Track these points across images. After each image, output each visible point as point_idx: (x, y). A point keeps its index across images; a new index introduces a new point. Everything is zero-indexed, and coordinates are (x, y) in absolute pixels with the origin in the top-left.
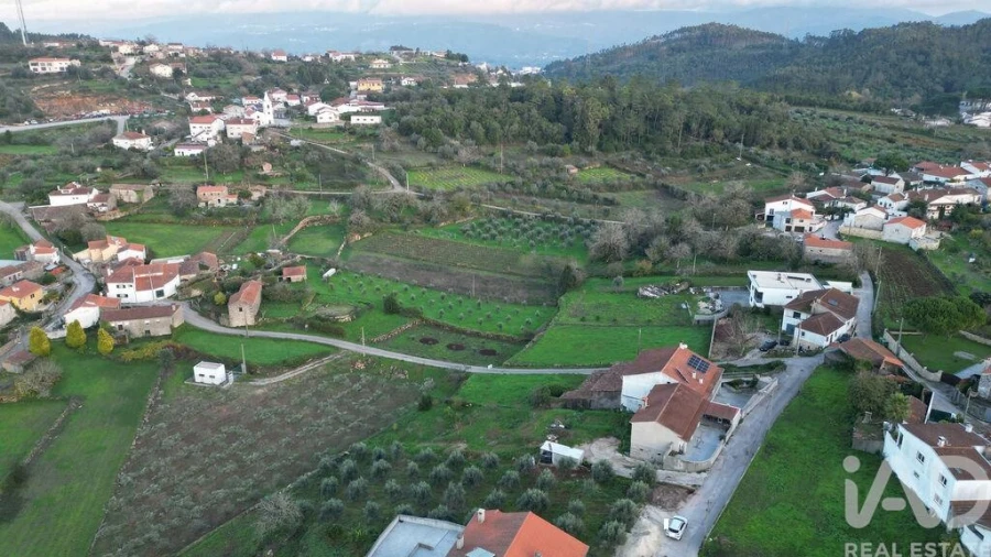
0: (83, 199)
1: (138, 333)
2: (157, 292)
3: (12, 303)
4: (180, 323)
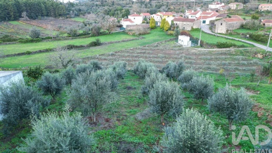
1: (181, 28)
2: (203, 21)
3: (161, 16)
4: (197, 28)
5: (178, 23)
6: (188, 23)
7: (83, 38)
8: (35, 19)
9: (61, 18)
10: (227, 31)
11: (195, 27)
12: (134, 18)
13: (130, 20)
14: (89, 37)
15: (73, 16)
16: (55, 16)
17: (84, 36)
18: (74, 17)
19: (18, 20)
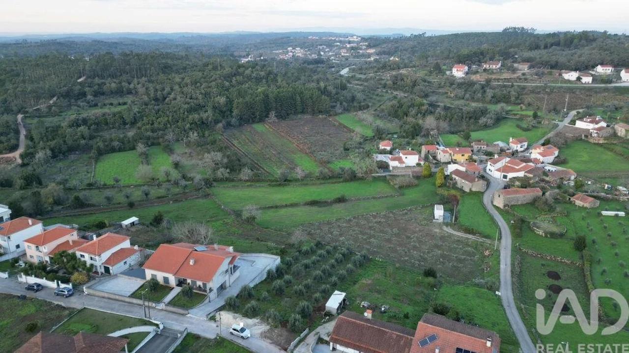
0: (590, 126)
1: (459, 186)
2: (504, 175)
3: (451, 154)
4: (478, 190)
5: (457, 178)
6: (467, 183)
7: (333, 183)
8: (284, 119)
9: (320, 116)
10: (505, 206)
11: (474, 189)
12: (406, 158)
13: (400, 160)
14: (340, 182)
15: (340, 111)
16: (313, 113)
17: (334, 180)
18: (341, 113)
19: (264, 121)
